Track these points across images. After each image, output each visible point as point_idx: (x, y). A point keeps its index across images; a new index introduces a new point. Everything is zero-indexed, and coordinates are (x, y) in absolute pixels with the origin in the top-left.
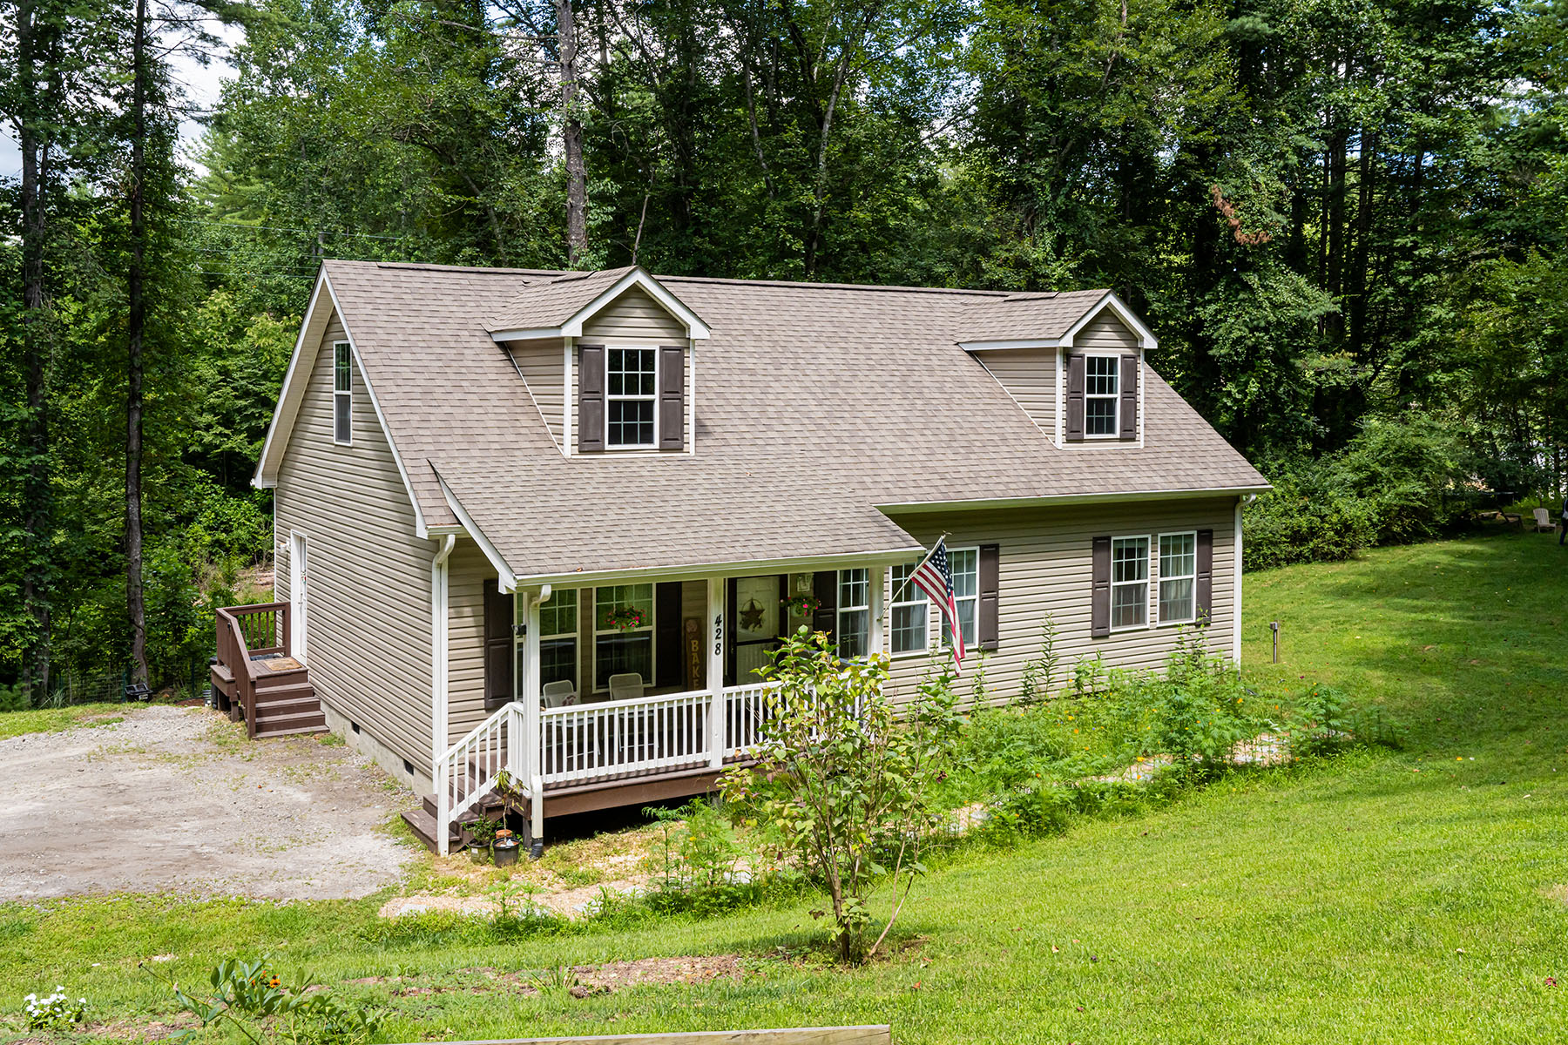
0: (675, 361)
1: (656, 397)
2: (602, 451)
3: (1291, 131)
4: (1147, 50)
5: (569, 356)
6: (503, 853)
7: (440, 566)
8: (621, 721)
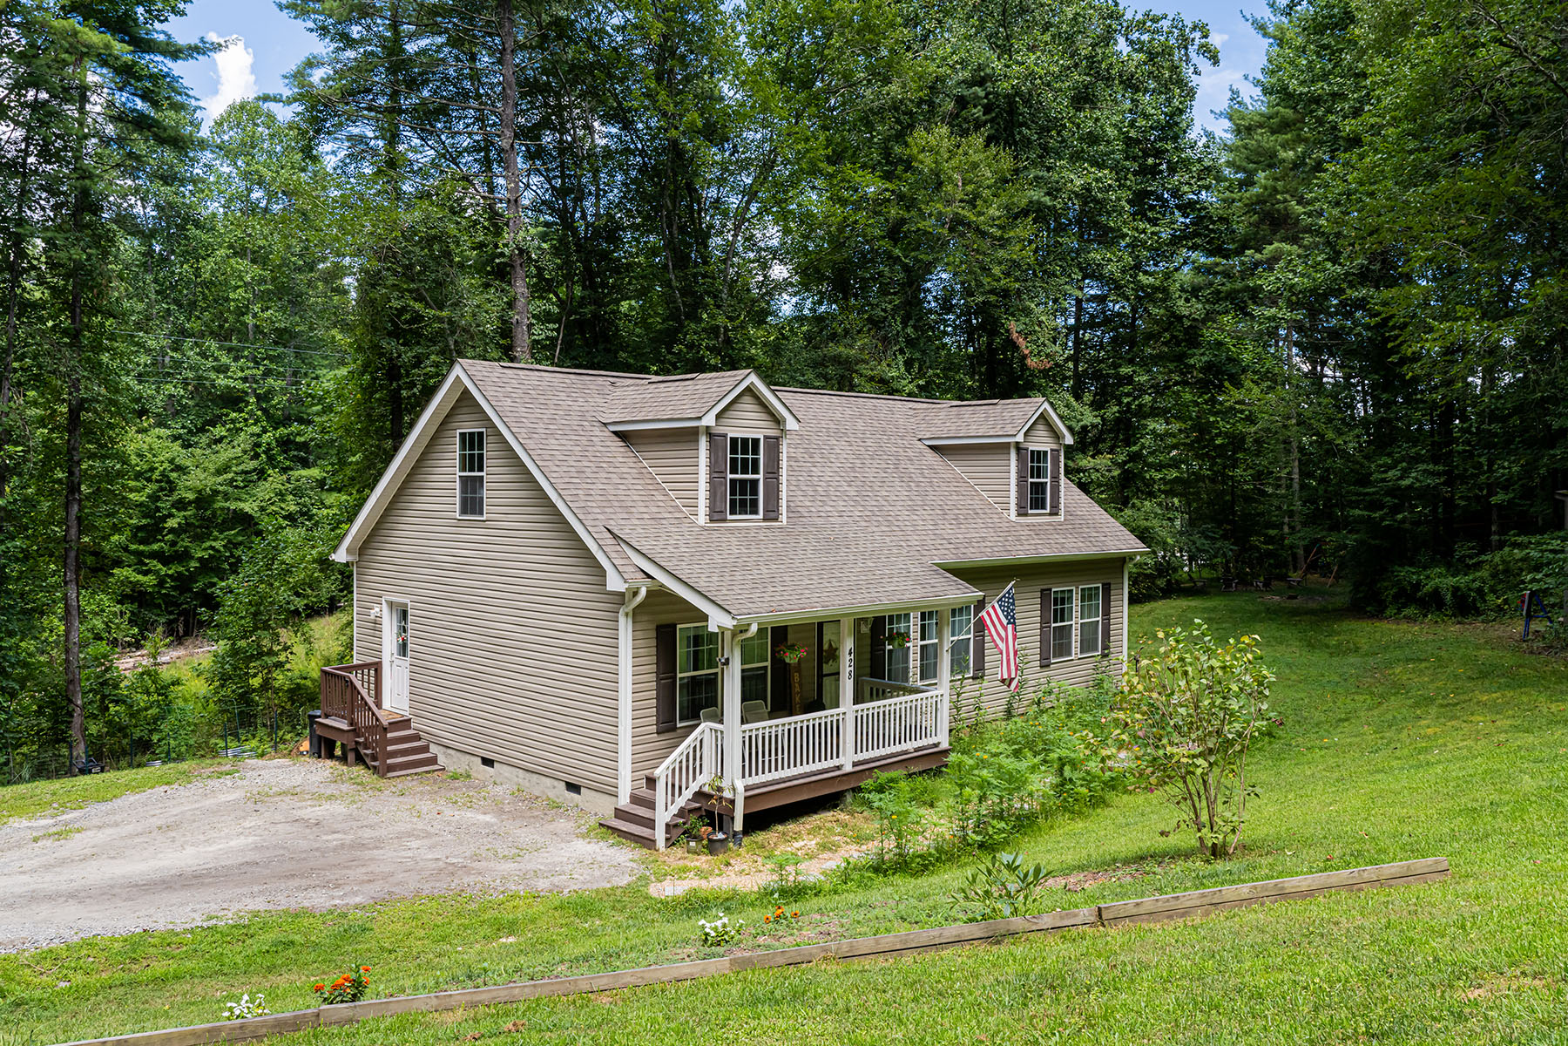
0: (774, 444)
1: (761, 476)
2: (725, 520)
3: (1062, 282)
4: (981, 214)
5: (703, 443)
6: (718, 844)
7: (627, 615)
8: (763, 738)
